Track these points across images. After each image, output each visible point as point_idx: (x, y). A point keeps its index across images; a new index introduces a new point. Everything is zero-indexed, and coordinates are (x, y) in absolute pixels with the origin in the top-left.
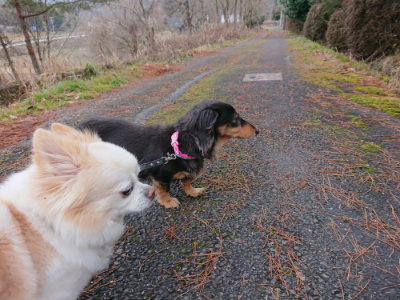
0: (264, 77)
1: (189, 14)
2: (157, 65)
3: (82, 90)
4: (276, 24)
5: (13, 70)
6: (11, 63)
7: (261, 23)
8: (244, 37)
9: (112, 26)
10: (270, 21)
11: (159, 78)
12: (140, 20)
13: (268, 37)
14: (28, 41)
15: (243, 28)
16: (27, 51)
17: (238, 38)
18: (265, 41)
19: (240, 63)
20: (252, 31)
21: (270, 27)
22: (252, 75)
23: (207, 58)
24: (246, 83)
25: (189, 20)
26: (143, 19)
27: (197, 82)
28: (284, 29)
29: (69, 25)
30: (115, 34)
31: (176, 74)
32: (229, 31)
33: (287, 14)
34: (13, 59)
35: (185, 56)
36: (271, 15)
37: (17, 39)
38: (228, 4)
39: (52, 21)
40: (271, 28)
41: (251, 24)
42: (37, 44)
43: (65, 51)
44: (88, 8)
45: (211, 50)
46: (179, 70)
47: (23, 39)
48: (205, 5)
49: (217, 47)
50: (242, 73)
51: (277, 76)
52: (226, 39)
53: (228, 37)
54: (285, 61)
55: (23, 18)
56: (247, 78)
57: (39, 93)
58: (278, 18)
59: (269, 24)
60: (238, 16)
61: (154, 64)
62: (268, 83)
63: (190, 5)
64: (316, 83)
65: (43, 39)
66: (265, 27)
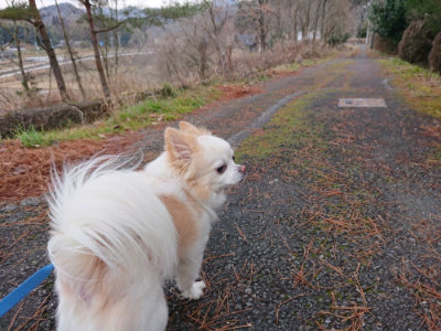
0: (364, 103)
1: (263, 31)
2: (235, 86)
3: (164, 111)
4: (362, 42)
5: (80, 86)
6: (78, 78)
7: (344, 41)
8: (325, 56)
9: (180, 42)
10: (354, 38)
11: (239, 100)
12: (210, 37)
13: (353, 56)
14: (97, 57)
15: (324, 47)
16: (95, 66)
17: (318, 56)
18: (350, 61)
19: (328, 86)
20: (334, 50)
21: (353, 45)
22: (349, 100)
23: (288, 78)
24: (342, 108)
25: (263, 37)
26: (213, 36)
27: (283, 106)
28: (372, 47)
29: (136, 42)
30: (184, 52)
31: (256, 96)
32: (308, 49)
33: (377, 31)
34: (81, 74)
35: (263, 77)
36: (356, 33)
37: (86, 54)
38: (308, 20)
39: (119, 37)
40: (356, 47)
41: (334, 42)
42: (105, 60)
43: (132, 68)
44: (159, 24)
45: (291, 70)
46: (259, 92)
47: (92, 53)
48: (282, 20)
49: (296, 67)
50: (335, 97)
51: (380, 103)
52: (304, 58)
53: (307, 56)
54: (383, 85)
55: (94, 33)
56: (342, 103)
57: (123, 113)
58: (364, 35)
59: (352, 42)
60: (318, 32)
61: (232, 85)
62: (370, 110)
63: (265, 21)
64: (429, 113)
65: (111, 55)
66: (348, 45)
